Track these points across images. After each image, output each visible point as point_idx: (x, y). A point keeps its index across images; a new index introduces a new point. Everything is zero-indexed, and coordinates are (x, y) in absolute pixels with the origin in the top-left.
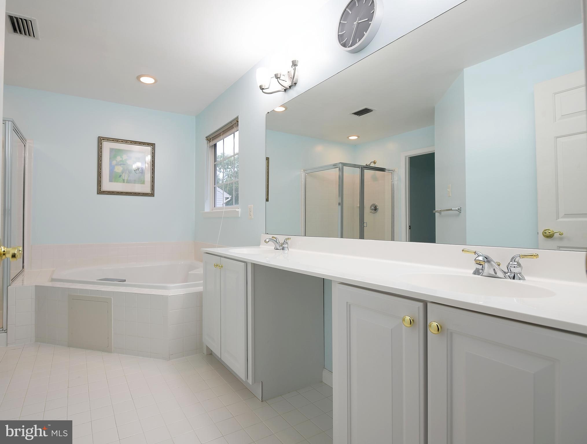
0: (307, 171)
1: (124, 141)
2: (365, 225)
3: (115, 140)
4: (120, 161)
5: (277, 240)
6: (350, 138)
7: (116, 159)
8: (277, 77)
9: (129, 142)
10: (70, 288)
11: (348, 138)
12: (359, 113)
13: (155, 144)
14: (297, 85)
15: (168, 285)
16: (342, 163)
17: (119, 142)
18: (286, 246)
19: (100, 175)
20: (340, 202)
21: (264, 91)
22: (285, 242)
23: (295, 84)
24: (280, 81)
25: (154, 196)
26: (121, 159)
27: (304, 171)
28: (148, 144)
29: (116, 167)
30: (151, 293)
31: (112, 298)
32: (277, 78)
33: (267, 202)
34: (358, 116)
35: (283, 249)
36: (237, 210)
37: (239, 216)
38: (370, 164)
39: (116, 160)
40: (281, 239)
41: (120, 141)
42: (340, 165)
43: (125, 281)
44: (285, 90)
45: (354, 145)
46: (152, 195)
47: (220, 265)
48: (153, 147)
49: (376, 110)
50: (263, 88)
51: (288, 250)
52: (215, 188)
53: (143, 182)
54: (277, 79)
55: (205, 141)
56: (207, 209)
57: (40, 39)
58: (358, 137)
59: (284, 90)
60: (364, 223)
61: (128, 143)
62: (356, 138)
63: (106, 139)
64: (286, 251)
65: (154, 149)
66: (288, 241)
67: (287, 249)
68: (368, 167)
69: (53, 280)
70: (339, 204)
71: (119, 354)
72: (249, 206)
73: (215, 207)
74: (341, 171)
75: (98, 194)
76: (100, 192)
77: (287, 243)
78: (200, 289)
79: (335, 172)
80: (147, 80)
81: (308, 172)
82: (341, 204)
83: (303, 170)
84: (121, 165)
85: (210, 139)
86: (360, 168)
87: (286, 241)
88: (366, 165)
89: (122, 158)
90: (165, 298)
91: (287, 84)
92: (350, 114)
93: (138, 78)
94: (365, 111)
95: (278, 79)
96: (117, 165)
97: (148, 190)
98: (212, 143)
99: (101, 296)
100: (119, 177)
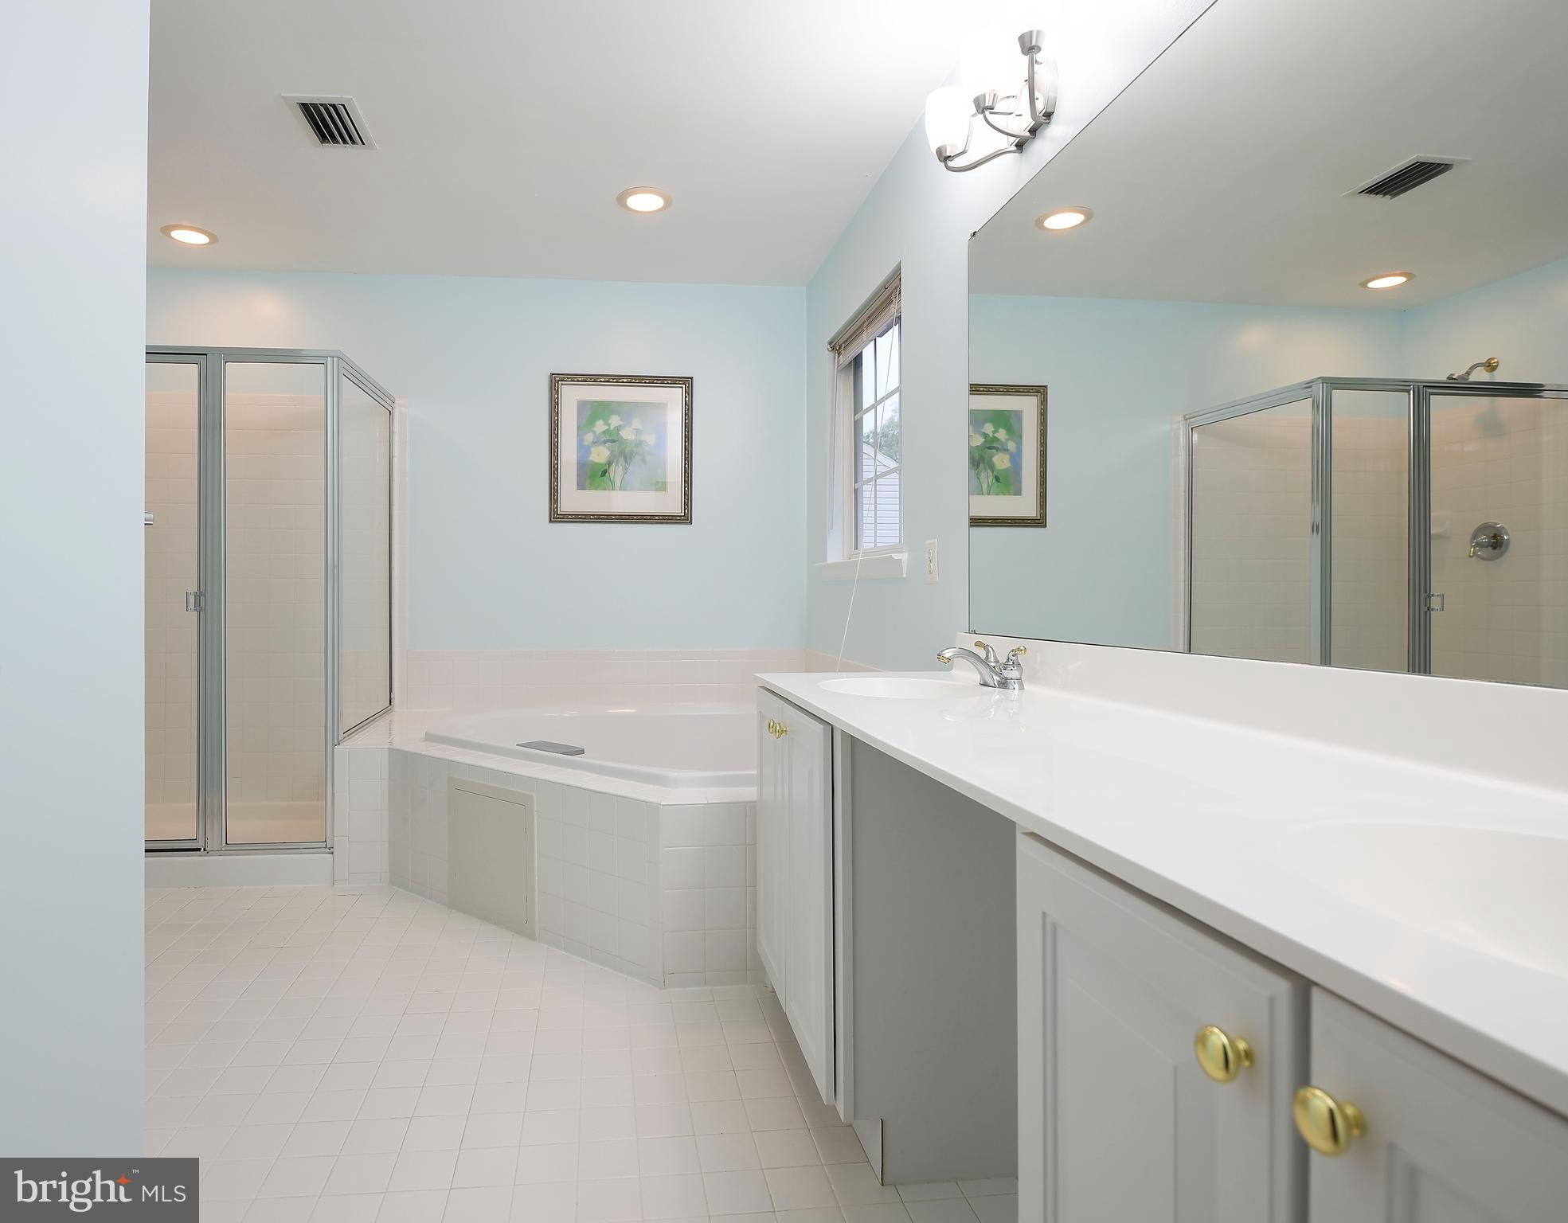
0: (1198, 418)
1: (613, 379)
2: (1435, 603)
3: (591, 379)
4: (604, 432)
5: (988, 652)
6: (1371, 285)
7: (594, 429)
8: (983, 107)
9: (625, 380)
10: (451, 761)
11: (1364, 284)
12: (1393, 185)
13: (692, 378)
14: (1054, 118)
15: (674, 774)
16: (1324, 380)
17: (601, 381)
18: (1013, 674)
19: (554, 473)
20: (1318, 519)
21: (950, 164)
22: (1013, 662)
23: (1048, 115)
24: (991, 118)
25: (691, 523)
26: (607, 427)
27: (1186, 420)
28: (673, 381)
29: (592, 449)
30: (619, 793)
31: (534, 795)
32: (983, 112)
33: (971, 528)
34: (1388, 197)
35: (1004, 684)
36: (895, 556)
37: (904, 576)
38: (1468, 374)
39: (594, 432)
40: (1002, 648)
41: (603, 380)
42: (1319, 390)
43: (582, 752)
44: (1020, 146)
45: (1395, 309)
46: (686, 519)
47: (778, 728)
48: (688, 387)
49: (1466, 161)
50: (948, 154)
51: (1022, 688)
52: (856, 491)
53: (662, 487)
54: (981, 116)
55: (827, 355)
56: (835, 553)
57: (378, 147)
58: (1409, 276)
59: (1015, 148)
60: (1429, 596)
61: (623, 382)
62: (1399, 280)
63: (568, 378)
64: (1015, 692)
65: (689, 393)
66: (1020, 658)
67: (1016, 686)
68: (1458, 387)
69: (430, 738)
70: (1315, 528)
71: (551, 948)
72: (928, 541)
73: (856, 548)
74: (1325, 409)
75: (550, 521)
76: (556, 517)
77: (1019, 665)
78: (749, 793)
79: (1302, 413)
80: (645, 202)
81: (1200, 421)
82: (1323, 528)
83: (1181, 418)
84: (605, 443)
85: (841, 346)
86: (1408, 391)
87: (1013, 658)
88: (1449, 378)
89: (609, 425)
90: (651, 810)
91: (1021, 125)
92: (1352, 194)
93: (621, 200)
94: (1419, 173)
95: (987, 113)
96: (594, 443)
97: (675, 508)
98: (849, 355)
99: (511, 789)
100: (601, 476)
